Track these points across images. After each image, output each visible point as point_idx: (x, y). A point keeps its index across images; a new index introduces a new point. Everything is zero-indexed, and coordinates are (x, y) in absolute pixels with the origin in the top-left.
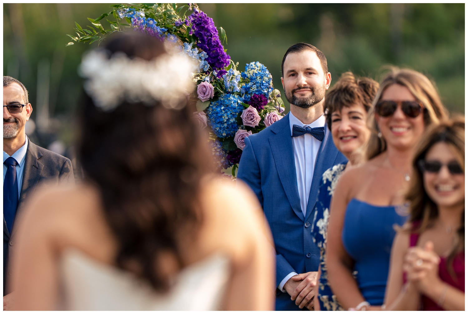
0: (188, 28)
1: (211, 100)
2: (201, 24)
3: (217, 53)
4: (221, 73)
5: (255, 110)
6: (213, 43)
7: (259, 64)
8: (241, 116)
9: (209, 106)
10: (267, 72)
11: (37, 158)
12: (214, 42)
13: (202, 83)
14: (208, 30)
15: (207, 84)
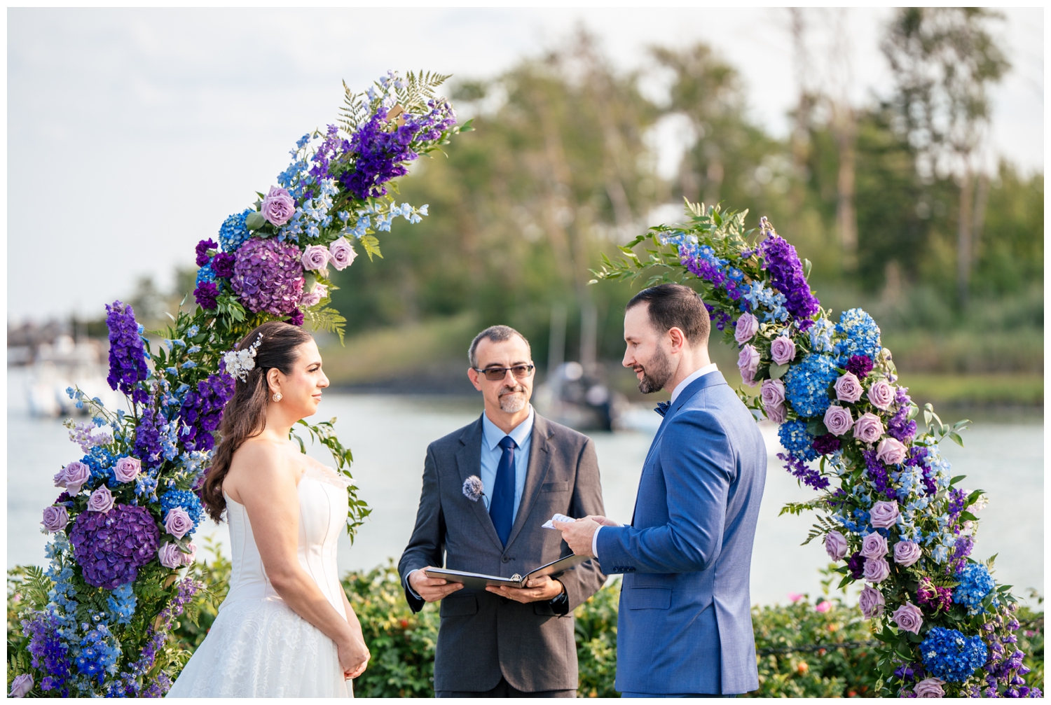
0: (760, 260)
1: (790, 363)
2: (777, 253)
3: (800, 295)
4: (806, 324)
5: (854, 378)
6: (794, 282)
7: (860, 311)
8: (835, 387)
9: (788, 371)
10: (873, 324)
11: (547, 437)
12: (796, 280)
13: (778, 339)
14: (788, 264)
15: (786, 340)
